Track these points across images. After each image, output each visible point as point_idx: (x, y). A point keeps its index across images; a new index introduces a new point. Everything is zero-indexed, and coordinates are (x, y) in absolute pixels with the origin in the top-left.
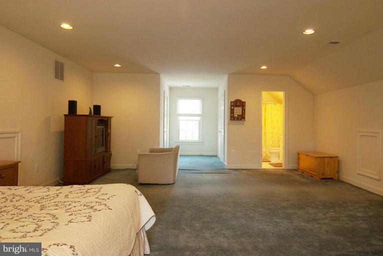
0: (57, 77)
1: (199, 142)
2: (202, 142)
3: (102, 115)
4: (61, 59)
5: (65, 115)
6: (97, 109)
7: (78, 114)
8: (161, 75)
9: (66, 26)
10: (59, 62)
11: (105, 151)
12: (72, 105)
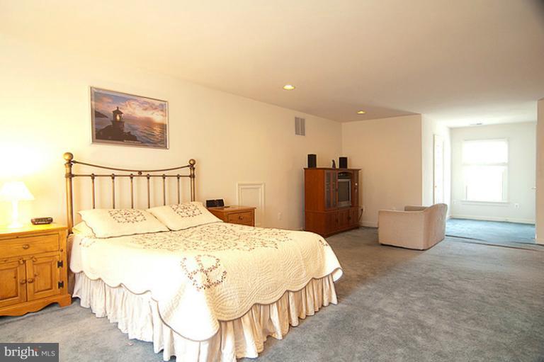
0: (297, 133)
1: (501, 203)
2: (508, 203)
3: (348, 167)
4: (301, 115)
5: (305, 169)
6: (343, 161)
7: (317, 167)
8: (423, 115)
9: (289, 87)
10: (298, 118)
11: (351, 206)
12: (312, 158)
